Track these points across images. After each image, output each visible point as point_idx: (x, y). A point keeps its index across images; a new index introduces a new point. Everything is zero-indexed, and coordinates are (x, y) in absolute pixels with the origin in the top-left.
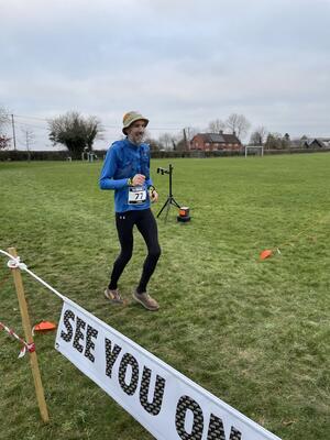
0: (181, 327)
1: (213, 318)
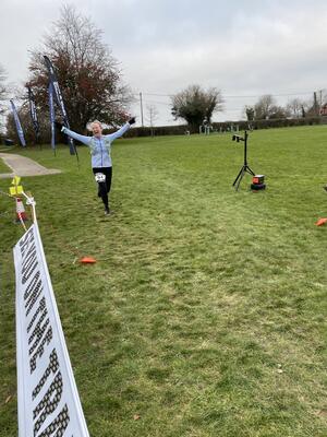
0: (189, 272)
1: (222, 269)
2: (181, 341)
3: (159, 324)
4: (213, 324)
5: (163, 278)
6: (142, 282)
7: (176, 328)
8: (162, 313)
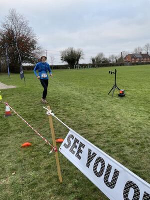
0: (121, 147)
1: (138, 144)
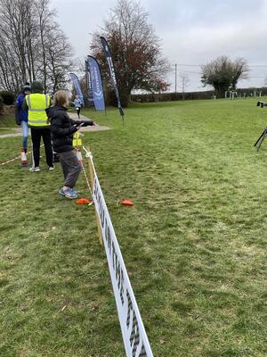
2: (202, 282)
3: (183, 264)
4: (232, 271)
5: (188, 224)
6: (170, 226)
7: (198, 269)
8: (186, 254)
